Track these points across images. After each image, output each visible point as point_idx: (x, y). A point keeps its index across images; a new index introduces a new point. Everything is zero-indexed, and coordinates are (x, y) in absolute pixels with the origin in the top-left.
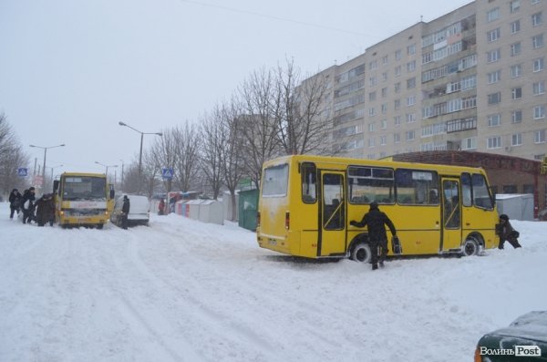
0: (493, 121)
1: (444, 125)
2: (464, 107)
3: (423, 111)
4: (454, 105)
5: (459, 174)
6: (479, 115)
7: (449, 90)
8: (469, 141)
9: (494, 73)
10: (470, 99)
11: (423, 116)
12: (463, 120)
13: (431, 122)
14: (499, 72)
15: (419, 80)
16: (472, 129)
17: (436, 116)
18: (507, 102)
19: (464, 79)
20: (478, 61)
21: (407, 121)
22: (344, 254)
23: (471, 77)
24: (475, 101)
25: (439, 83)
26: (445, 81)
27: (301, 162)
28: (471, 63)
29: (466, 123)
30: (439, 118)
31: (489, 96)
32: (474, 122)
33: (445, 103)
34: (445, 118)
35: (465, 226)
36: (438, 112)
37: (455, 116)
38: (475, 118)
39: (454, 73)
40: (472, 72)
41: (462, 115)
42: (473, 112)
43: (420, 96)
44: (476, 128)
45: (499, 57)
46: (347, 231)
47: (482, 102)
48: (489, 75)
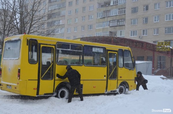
0: (134, 22)
1: (108, 23)
2: (119, 14)
3: (98, 13)
4: (114, 12)
5: (118, 50)
6: (126, 18)
7: (112, 4)
8: (121, 32)
10: (123, 10)
11: (98, 17)
12: (118, 21)
13: (102, 20)
16: (123, 25)
17: (104, 18)
18: (141, 12)
21: (89, 19)
22: (53, 94)
24: (125, 11)
27: (29, 38)
29: (120, 22)
30: (106, 19)
31: (132, 8)
32: (124, 22)
33: (109, 11)
34: (109, 19)
35: (119, 78)
36: (105, 15)
37: (114, 18)
38: (124, 19)
41: (118, 18)
42: (123, 16)
43: (96, 6)
44: (125, 25)
46: (55, 80)
47: (128, 11)
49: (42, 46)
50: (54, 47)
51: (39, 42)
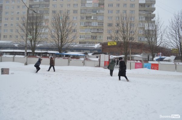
0: (109, 32)
1: (90, 30)
2: (98, 25)
3: (81, 23)
4: (95, 24)
6: (104, 29)
7: (92, 18)
8: (100, 36)
9: (110, 17)
10: (101, 23)
11: (81, 25)
12: (98, 29)
13: (84, 27)
14: (112, 17)
15: (79, 11)
16: (101, 33)
17: (87, 26)
19: (99, 16)
20: (105, 12)
23: (102, 16)
24: (103, 24)
25: (89, 15)
26: (91, 15)
28: (101, 11)
30: (88, 27)
31: (108, 24)
32: (102, 31)
33: (91, 22)
34: (91, 28)
36: (87, 25)
37: (95, 27)
39: (95, 13)
40: (102, 15)
41: (98, 28)
42: (102, 27)
43: (79, 18)
44: (103, 33)
45: (112, 13)
48: (108, 17)
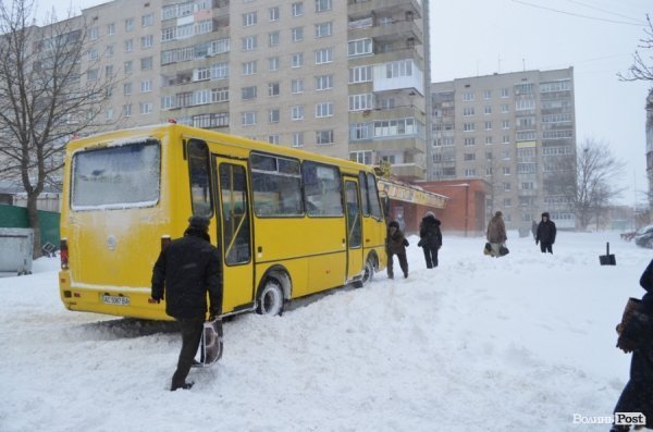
0: (248, 118)
1: (189, 121)
2: (214, 99)
3: (163, 100)
4: (202, 97)
5: (357, 173)
6: (232, 111)
7: (195, 78)
9: (250, 64)
10: (221, 91)
11: (163, 107)
12: (212, 116)
13: (173, 114)
14: (255, 62)
15: (157, 60)
16: (224, 126)
17: (180, 109)
18: (263, 97)
19: (214, 66)
20: (231, 47)
21: (142, 112)
22: (251, 305)
23: (222, 64)
24: (227, 94)
25: (183, 68)
26: (191, 65)
27: (187, 137)
28: (223, 48)
29: (217, 118)
30: (183, 111)
31: (243, 89)
32: (226, 119)
33: (190, 93)
34: (191, 112)
35: (365, 245)
36: (181, 103)
37: (203, 110)
38: (227, 113)
39: (203, 58)
40: (224, 59)
41: (211, 110)
42: (224, 107)
43: (159, 81)
44: (228, 126)
45: (255, 46)
46: (255, 264)
47: (235, 96)
48: (244, 65)
49: (219, 160)
50: (244, 164)
51: (212, 149)
